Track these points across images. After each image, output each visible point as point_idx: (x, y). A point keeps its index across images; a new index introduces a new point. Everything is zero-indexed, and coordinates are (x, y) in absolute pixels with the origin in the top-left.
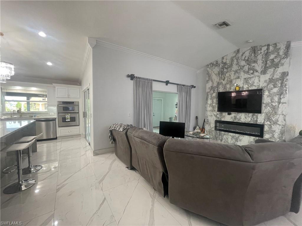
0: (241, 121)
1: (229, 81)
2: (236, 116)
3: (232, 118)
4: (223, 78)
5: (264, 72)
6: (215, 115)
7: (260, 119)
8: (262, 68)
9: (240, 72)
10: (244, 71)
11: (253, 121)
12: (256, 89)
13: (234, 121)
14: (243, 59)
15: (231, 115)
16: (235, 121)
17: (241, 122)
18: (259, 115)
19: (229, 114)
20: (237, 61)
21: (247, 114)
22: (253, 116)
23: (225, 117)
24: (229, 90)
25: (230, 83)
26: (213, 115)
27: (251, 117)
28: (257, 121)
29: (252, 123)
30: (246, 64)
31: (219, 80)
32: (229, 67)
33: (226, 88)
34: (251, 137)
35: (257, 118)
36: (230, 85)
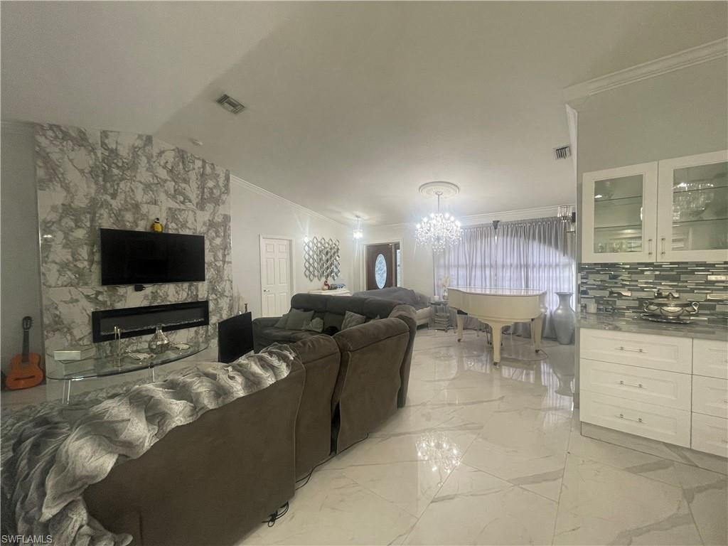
0: (170, 301)
1: (132, 204)
2: (157, 292)
3: (146, 297)
4: (111, 191)
5: (201, 206)
6: (87, 297)
7: (202, 290)
8: (197, 197)
9: (157, 190)
10: (166, 192)
11: (191, 297)
12: (191, 234)
13: (153, 305)
14: (162, 163)
15: (143, 292)
16: (156, 304)
17: (169, 303)
18: (200, 284)
19: (139, 289)
20: (148, 162)
21: (180, 284)
22: (190, 286)
23: (126, 297)
24: (132, 227)
25: (133, 210)
26: (80, 297)
27: (187, 290)
28: (197, 295)
29: (189, 300)
30: (169, 179)
31: (97, 192)
32: (129, 168)
33: (123, 221)
34: (190, 329)
35: (197, 290)
36: (134, 214)
